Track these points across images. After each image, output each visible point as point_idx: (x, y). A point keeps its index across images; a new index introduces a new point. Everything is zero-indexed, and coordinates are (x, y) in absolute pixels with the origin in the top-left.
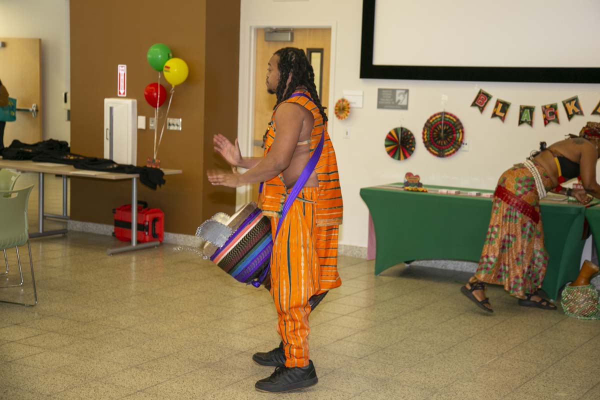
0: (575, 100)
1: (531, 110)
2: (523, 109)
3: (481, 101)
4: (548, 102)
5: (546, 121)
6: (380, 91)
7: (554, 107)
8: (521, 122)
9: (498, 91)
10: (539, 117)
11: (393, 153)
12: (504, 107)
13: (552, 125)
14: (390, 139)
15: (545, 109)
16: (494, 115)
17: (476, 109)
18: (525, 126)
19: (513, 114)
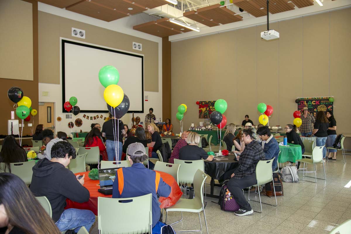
0: (98, 116)
1: (92, 117)
2: (91, 117)
3: (84, 116)
4: (94, 116)
5: (94, 119)
6: (66, 115)
7: (95, 117)
8: (91, 119)
9: (87, 114)
10: (93, 118)
11: (70, 127)
12: (88, 117)
13: (95, 120)
14: (69, 124)
15: (94, 117)
16: (87, 118)
17: (84, 118)
18: (91, 120)
19: (90, 118)
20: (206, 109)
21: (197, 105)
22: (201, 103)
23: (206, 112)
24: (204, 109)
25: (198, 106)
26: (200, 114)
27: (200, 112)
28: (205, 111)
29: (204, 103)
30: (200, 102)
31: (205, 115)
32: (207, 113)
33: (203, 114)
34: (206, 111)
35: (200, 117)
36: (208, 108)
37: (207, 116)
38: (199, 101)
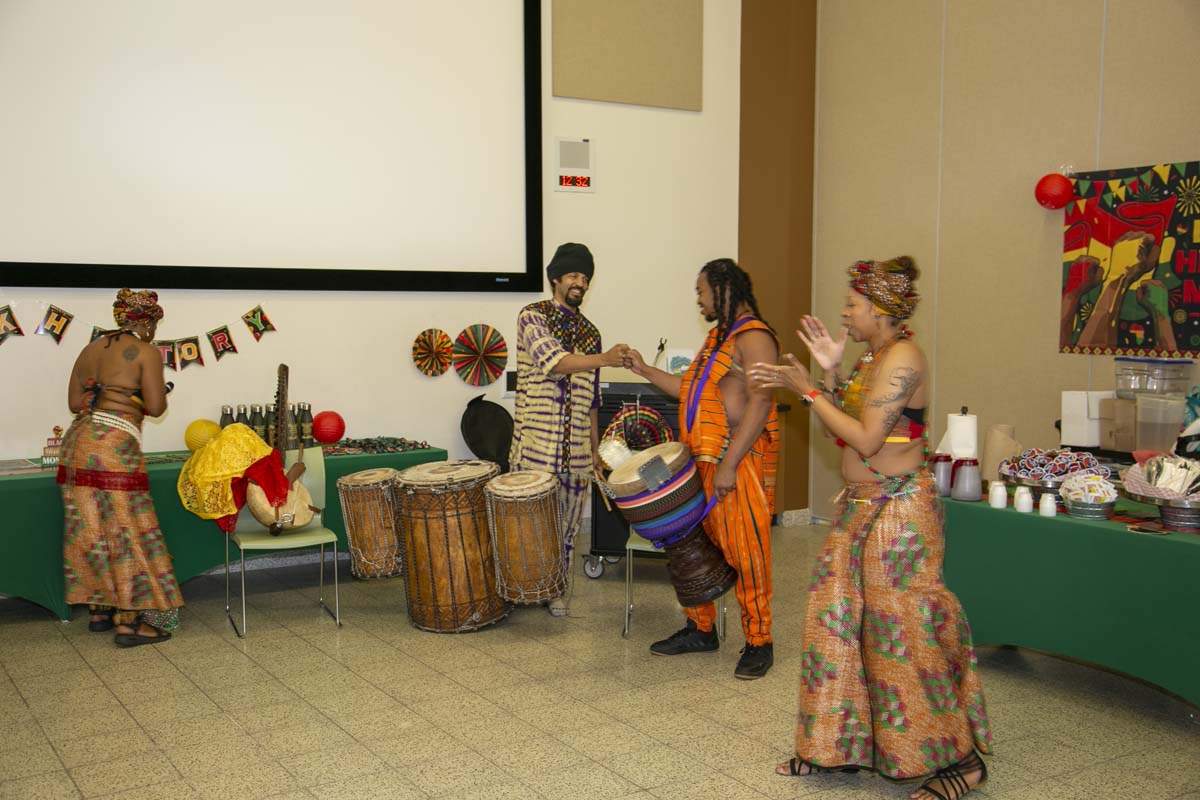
20: (1148, 251)
21: (1041, 211)
22: (1085, 186)
23: (1144, 289)
24: (1118, 258)
25: (1056, 224)
26: (1077, 309)
27: (1080, 280)
28: (1134, 274)
29: (1117, 189)
30: (1081, 176)
31: (1134, 313)
32: (1159, 299)
33: (1105, 304)
34: (1148, 276)
35: (1069, 340)
36: (1168, 245)
37: (1151, 331)
38: (1065, 170)
